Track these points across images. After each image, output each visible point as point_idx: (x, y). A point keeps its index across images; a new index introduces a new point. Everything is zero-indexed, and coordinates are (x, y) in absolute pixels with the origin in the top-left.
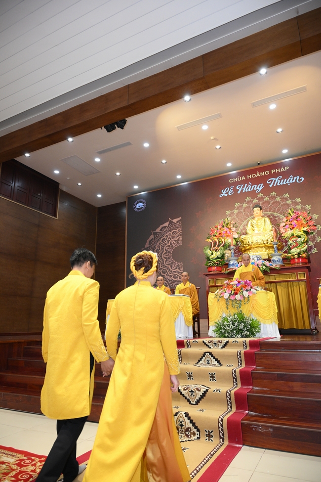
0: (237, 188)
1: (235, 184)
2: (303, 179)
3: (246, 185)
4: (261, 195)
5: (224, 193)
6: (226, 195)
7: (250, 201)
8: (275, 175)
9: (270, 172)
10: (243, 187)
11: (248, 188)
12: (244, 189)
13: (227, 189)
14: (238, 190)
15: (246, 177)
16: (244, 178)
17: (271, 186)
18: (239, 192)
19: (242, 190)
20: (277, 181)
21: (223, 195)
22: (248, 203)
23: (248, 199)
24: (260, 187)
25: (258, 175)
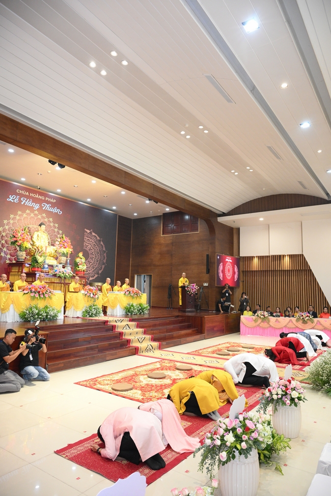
0: (22, 199)
1: (21, 195)
2: (61, 212)
3: (28, 200)
4: (36, 212)
5: (11, 199)
6: (13, 201)
7: (29, 214)
8: (48, 202)
9: (45, 199)
10: (26, 201)
11: (29, 203)
12: (27, 202)
13: (14, 197)
14: (22, 201)
15: (29, 194)
16: (27, 194)
17: (44, 208)
18: (22, 203)
19: (25, 203)
20: (47, 207)
21: (10, 200)
22: (27, 214)
23: (28, 211)
24: (37, 206)
25: (37, 196)
